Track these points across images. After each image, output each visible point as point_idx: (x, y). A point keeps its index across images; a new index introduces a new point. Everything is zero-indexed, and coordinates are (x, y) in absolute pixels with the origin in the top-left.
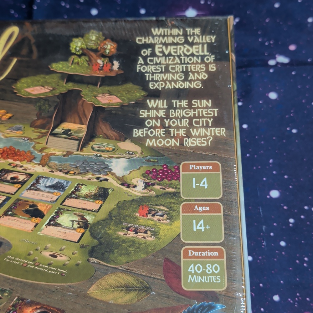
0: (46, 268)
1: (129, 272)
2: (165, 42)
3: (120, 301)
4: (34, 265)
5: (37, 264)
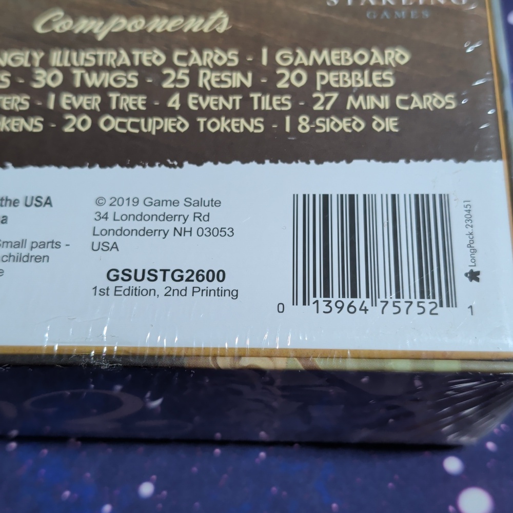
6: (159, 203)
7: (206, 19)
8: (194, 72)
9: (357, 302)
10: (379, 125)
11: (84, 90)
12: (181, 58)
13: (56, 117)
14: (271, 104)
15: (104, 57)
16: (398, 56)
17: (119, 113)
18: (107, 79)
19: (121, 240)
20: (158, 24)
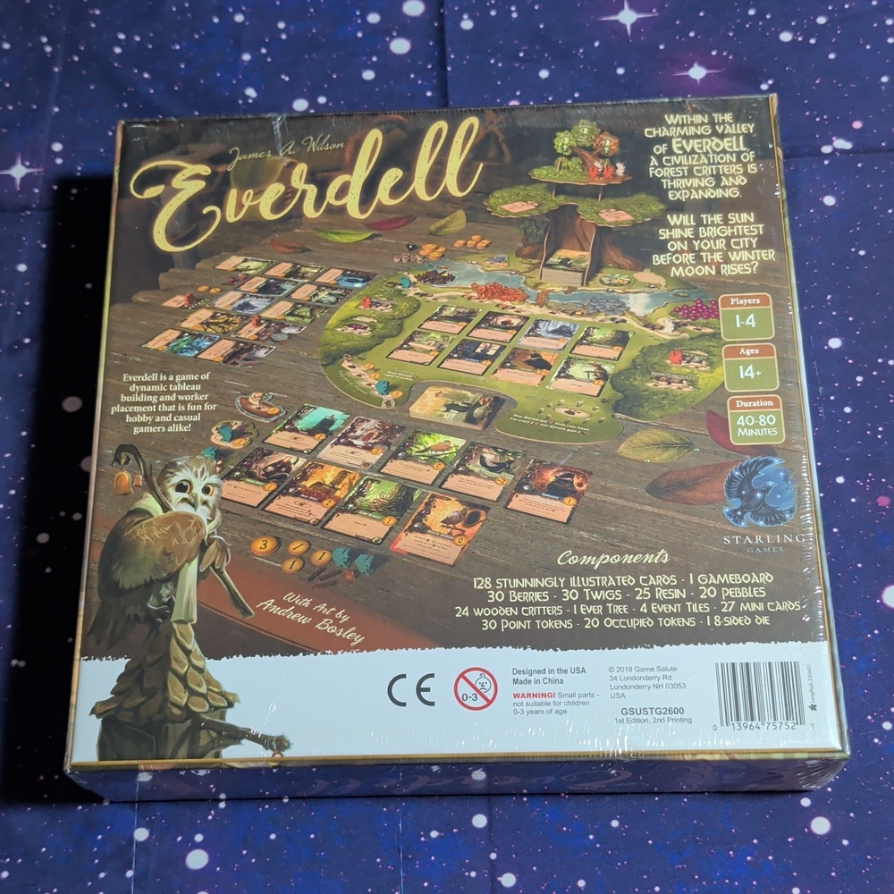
0: (563, 427)
1: (665, 428)
2: (685, 134)
3: (657, 459)
4: (548, 423)
5: (551, 422)
6: (643, 670)
7: (656, 555)
8: (652, 588)
9: (754, 724)
10: (759, 621)
11: (592, 602)
12: (644, 581)
13: (579, 619)
14: (698, 609)
15: (600, 580)
16: (767, 577)
17: (614, 616)
18: (604, 595)
19: (625, 692)
20: (628, 559)
